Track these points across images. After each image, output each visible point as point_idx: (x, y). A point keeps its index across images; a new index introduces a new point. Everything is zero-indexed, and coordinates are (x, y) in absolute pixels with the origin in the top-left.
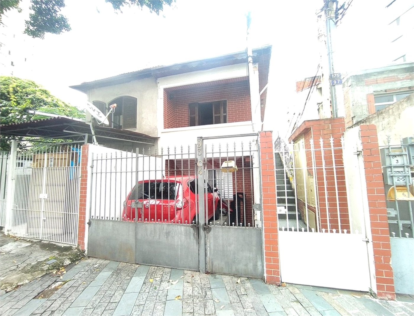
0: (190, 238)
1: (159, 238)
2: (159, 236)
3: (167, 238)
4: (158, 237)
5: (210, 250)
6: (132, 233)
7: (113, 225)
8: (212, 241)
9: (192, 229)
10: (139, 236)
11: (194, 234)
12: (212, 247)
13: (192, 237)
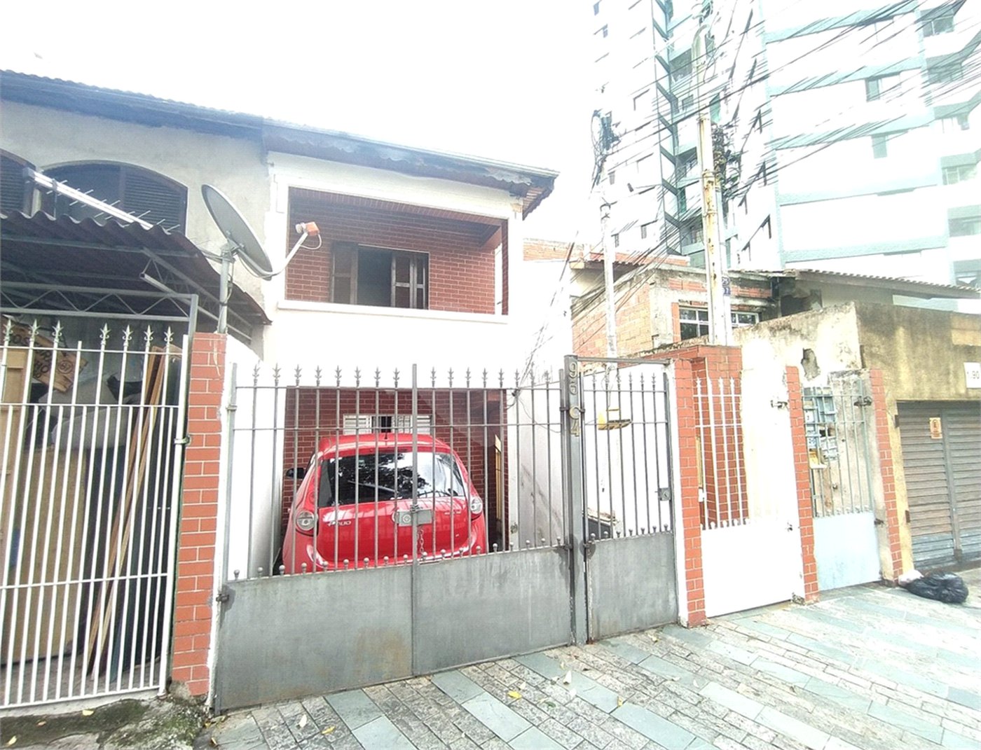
0: (553, 576)
1: (481, 593)
2: (482, 587)
3: (500, 587)
4: (478, 591)
5: (594, 592)
6: (400, 597)
7: (328, 587)
8: (597, 572)
9: (557, 555)
10: (425, 600)
11: (561, 566)
12: (597, 586)
13: (557, 572)
